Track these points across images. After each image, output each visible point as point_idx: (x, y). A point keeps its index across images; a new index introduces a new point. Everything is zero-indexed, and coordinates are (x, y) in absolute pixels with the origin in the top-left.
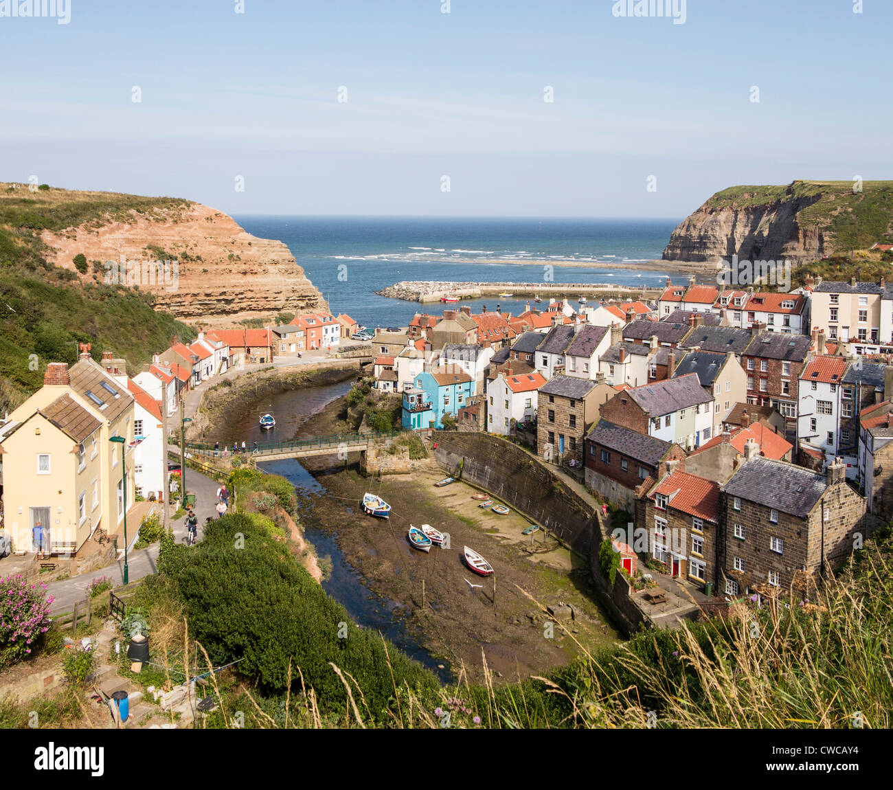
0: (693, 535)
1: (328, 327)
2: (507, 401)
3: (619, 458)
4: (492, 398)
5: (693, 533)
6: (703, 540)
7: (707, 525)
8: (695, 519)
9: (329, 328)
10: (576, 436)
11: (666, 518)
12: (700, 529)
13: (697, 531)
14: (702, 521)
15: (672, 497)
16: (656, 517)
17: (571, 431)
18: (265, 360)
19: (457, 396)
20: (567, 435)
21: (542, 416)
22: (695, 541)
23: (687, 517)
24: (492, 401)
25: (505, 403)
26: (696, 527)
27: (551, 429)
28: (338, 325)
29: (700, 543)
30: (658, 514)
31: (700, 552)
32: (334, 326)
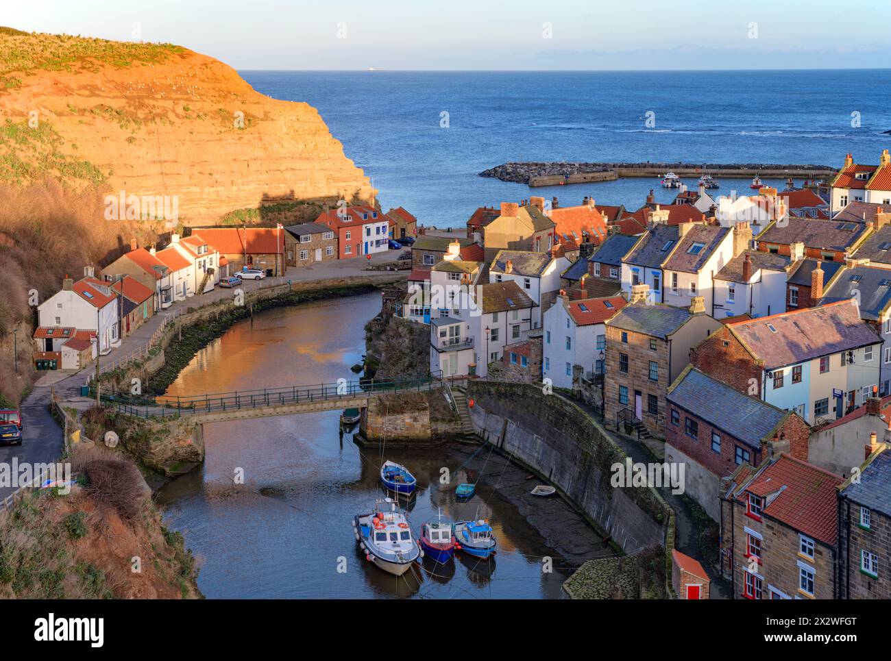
0: (800, 563)
1: (370, 226)
2: (569, 339)
3: (709, 430)
4: (549, 333)
5: (800, 559)
6: (813, 571)
7: (820, 548)
8: (802, 537)
9: (373, 227)
10: (658, 393)
11: (761, 532)
12: (810, 553)
13: (805, 555)
14: (813, 542)
15: (770, 498)
16: (747, 529)
17: (652, 386)
18: (274, 273)
19: (510, 329)
20: (645, 391)
21: (612, 363)
22: (804, 572)
23: (791, 534)
24: (549, 338)
25: (565, 341)
26: (804, 549)
27: (623, 381)
28: (386, 223)
29: (810, 576)
30: (749, 525)
31: (811, 590)
32: (380, 224)
